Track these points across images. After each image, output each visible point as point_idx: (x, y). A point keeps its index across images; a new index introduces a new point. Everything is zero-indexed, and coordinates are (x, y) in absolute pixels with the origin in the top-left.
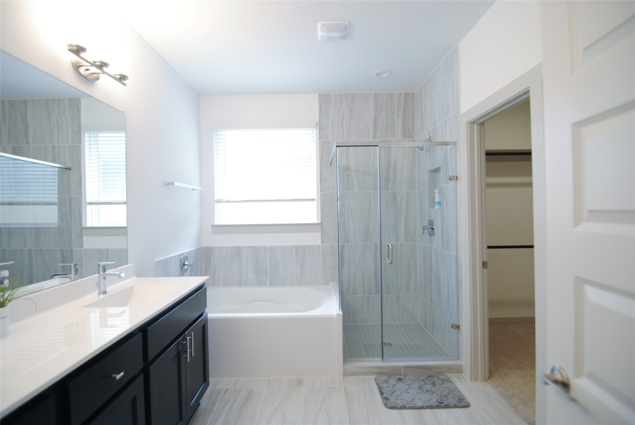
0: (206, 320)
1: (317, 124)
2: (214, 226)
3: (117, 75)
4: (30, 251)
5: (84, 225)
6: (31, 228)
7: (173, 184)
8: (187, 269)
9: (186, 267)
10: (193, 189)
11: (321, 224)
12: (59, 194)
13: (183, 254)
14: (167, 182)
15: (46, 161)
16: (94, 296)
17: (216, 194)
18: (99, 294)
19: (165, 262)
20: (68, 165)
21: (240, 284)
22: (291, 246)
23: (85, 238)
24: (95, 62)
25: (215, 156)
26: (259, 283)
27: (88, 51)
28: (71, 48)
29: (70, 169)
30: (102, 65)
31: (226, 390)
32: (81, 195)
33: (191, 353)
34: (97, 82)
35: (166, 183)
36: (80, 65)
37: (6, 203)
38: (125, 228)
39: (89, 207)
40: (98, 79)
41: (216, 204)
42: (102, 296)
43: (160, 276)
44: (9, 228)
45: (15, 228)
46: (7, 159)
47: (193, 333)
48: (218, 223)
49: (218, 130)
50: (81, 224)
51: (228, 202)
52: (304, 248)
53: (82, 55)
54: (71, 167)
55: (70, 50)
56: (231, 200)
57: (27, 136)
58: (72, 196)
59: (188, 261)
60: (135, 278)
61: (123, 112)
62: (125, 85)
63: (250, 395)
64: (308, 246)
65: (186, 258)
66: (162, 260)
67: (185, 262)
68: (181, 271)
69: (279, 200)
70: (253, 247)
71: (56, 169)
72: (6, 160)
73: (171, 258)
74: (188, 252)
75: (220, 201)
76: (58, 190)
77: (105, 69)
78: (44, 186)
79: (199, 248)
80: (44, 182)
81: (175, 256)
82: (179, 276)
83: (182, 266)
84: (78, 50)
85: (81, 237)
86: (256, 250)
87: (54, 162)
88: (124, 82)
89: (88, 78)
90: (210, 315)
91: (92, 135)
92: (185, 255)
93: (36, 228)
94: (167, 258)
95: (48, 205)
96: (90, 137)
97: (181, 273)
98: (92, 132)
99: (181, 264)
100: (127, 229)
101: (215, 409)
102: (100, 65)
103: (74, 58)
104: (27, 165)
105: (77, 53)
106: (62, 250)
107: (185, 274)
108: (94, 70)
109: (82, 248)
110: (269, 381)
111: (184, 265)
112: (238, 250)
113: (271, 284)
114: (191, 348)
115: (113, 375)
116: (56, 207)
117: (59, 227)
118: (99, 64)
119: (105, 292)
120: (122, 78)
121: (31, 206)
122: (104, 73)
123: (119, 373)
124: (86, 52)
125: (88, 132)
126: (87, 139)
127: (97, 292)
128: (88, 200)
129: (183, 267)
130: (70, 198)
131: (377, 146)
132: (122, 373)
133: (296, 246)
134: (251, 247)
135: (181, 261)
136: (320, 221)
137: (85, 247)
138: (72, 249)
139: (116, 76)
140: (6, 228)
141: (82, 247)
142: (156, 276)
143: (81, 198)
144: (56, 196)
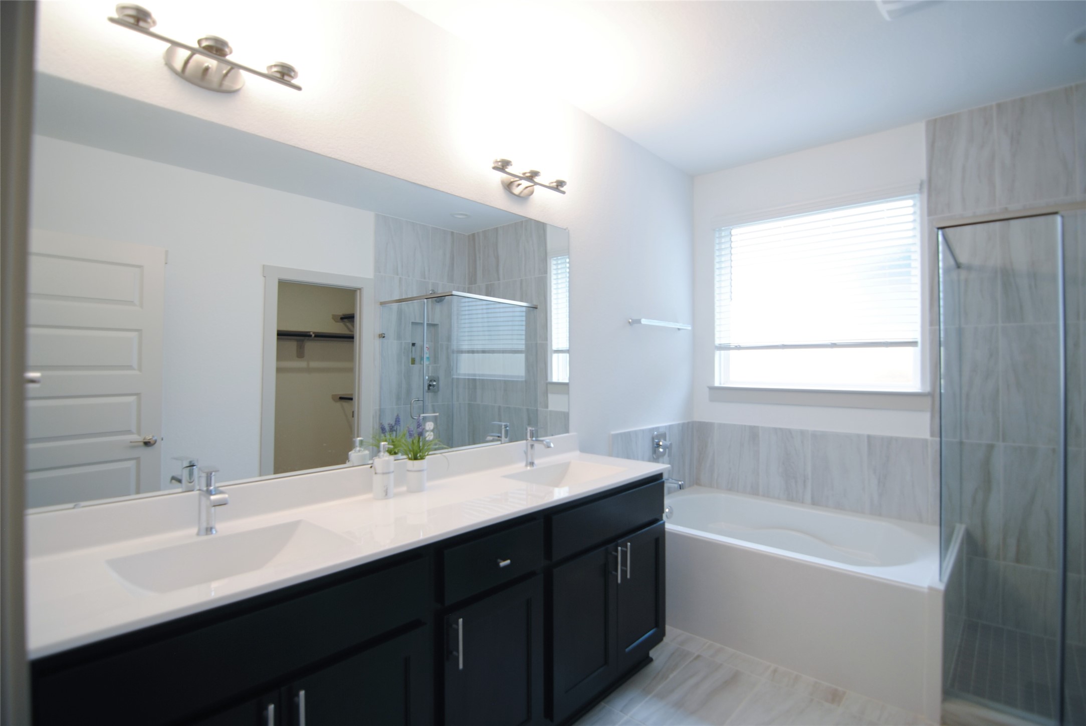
0: (662, 531)
1: (921, 185)
2: (713, 389)
3: (552, 183)
4: (499, 408)
5: (549, 380)
6: (500, 380)
7: (639, 321)
8: (663, 454)
9: (661, 450)
10: (679, 329)
11: (930, 395)
12: (526, 340)
13: (657, 429)
14: (631, 319)
15: (514, 300)
16: (520, 467)
17: (717, 335)
18: (526, 466)
19: (627, 438)
20: (535, 303)
21: (754, 491)
22: (859, 436)
23: (550, 396)
24: (524, 174)
25: (717, 272)
26: (791, 497)
27: (513, 163)
28: (496, 165)
29: (536, 308)
30: (532, 176)
31: (698, 657)
32: (547, 340)
33: (624, 572)
34: (531, 196)
35: (630, 321)
36: (510, 182)
37: (465, 351)
38: (566, 384)
39: (555, 356)
40: (532, 193)
41: (717, 353)
42: (529, 468)
43: (617, 456)
44: (483, 380)
45: (487, 380)
46: (475, 300)
47: (629, 544)
48: (720, 384)
49: (723, 228)
50: (547, 379)
51: (738, 348)
52: (889, 441)
53: (509, 169)
54: (537, 306)
55: (495, 168)
56: (742, 345)
57: (498, 271)
58: (538, 342)
59: (665, 440)
60: (577, 453)
61: (565, 229)
62: (564, 193)
63: (733, 679)
64: (897, 439)
65: (663, 436)
66: (621, 434)
67: (659, 442)
68: (653, 454)
69: (834, 345)
70: (781, 429)
71: (524, 309)
72: (472, 301)
73: (636, 432)
74: (666, 427)
75: (727, 348)
76: (526, 335)
77: (537, 179)
78: (512, 330)
79: (688, 423)
80: (512, 326)
81: (643, 431)
82: (649, 461)
83: (655, 447)
84: (503, 166)
85: (546, 394)
86: (785, 435)
87: (521, 301)
88: (562, 189)
89: (522, 195)
90: (669, 526)
91: (559, 262)
92: (662, 431)
93: (505, 382)
94: (629, 432)
95: (506, 353)
96: (557, 264)
97: (654, 458)
98: (559, 258)
99: (653, 444)
100: (568, 388)
101: (671, 676)
102: (530, 176)
103: (500, 176)
104: (492, 306)
105: (503, 169)
106: (528, 410)
107: (661, 459)
108: (525, 183)
109: (546, 409)
110: (775, 671)
111: (658, 445)
112: (754, 433)
113: (815, 503)
114: (624, 564)
115: (499, 560)
116: (522, 357)
117: (526, 381)
118: (528, 175)
119: (532, 464)
120: (559, 185)
121: (501, 355)
122: (536, 184)
123: (505, 560)
124: (511, 165)
125: (555, 258)
126: (553, 267)
127: (524, 464)
128: (555, 348)
129: (656, 449)
130: (536, 344)
131: (1056, 213)
132: (508, 562)
133: (869, 437)
134: (775, 429)
135: (653, 439)
136: (928, 389)
137: (550, 408)
138: (537, 410)
139: (551, 185)
140: (480, 379)
141: (547, 407)
142: (610, 455)
143: (546, 345)
144: (523, 342)
